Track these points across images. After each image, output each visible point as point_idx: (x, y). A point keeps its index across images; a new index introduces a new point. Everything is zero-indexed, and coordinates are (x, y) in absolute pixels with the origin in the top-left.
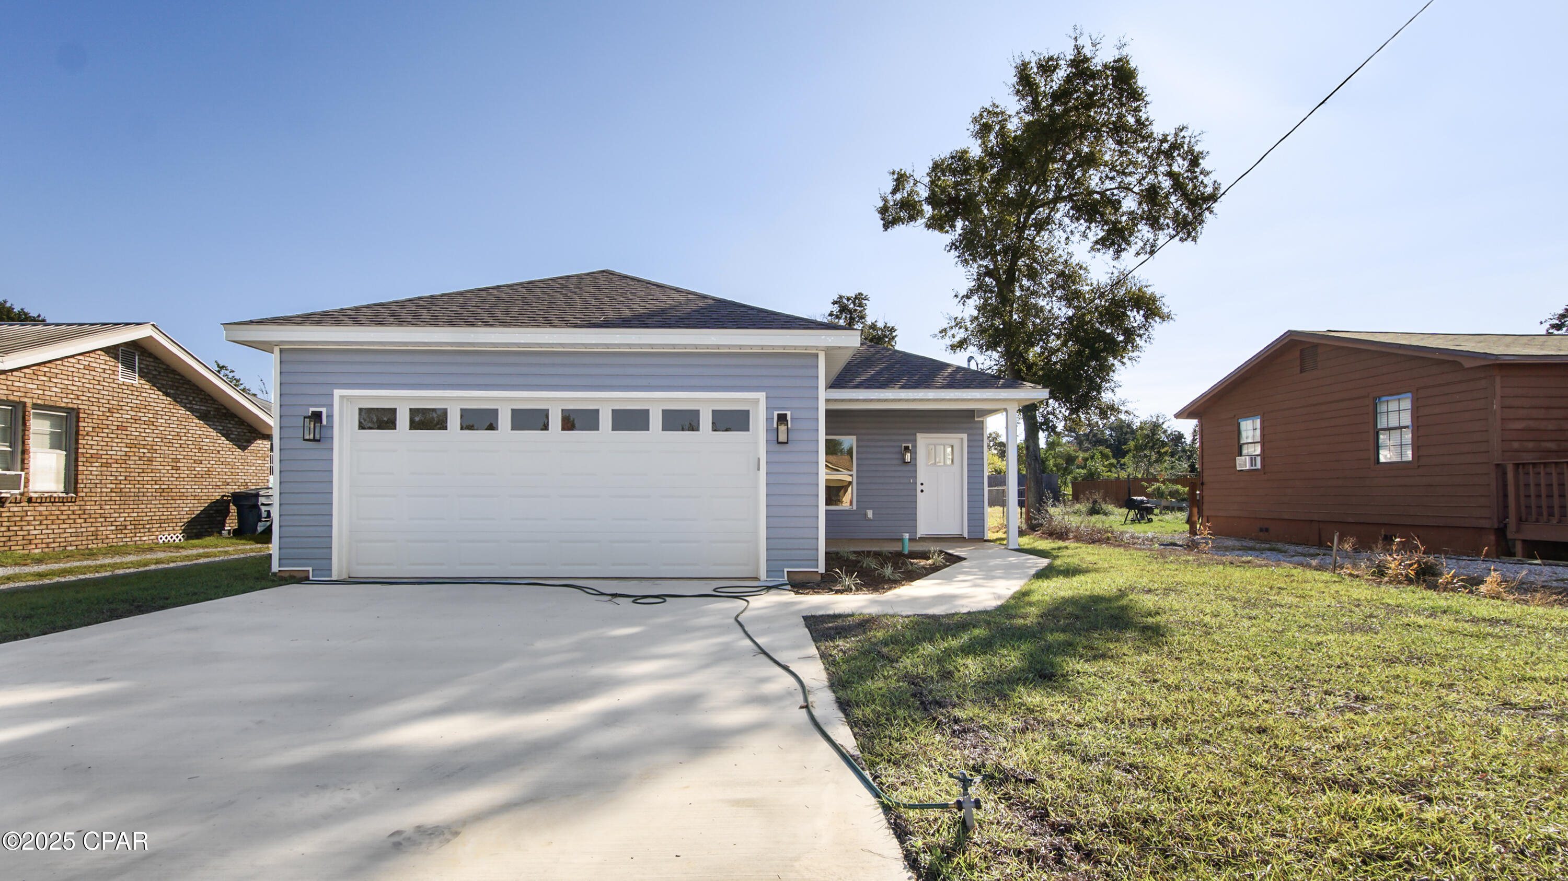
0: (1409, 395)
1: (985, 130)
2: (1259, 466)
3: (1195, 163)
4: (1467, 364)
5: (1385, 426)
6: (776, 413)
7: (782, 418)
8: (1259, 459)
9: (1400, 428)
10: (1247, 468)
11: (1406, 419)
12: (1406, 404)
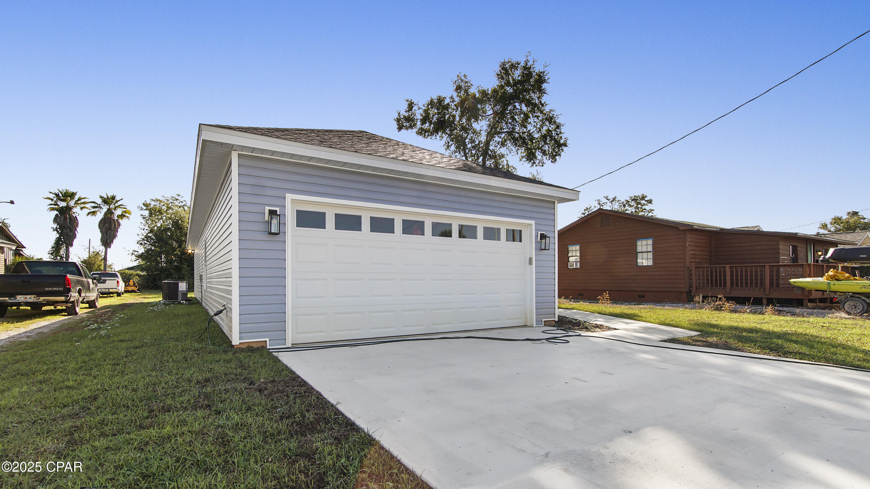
0: (652, 239)
1: (458, 88)
2: (578, 267)
3: (558, 127)
4: (681, 228)
5: (641, 251)
6: (539, 233)
7: (543, 237)
8: (578, 264)
9: (647, 252)
10: (574, 267)
11: (650, 248)
12: (650, 242)
